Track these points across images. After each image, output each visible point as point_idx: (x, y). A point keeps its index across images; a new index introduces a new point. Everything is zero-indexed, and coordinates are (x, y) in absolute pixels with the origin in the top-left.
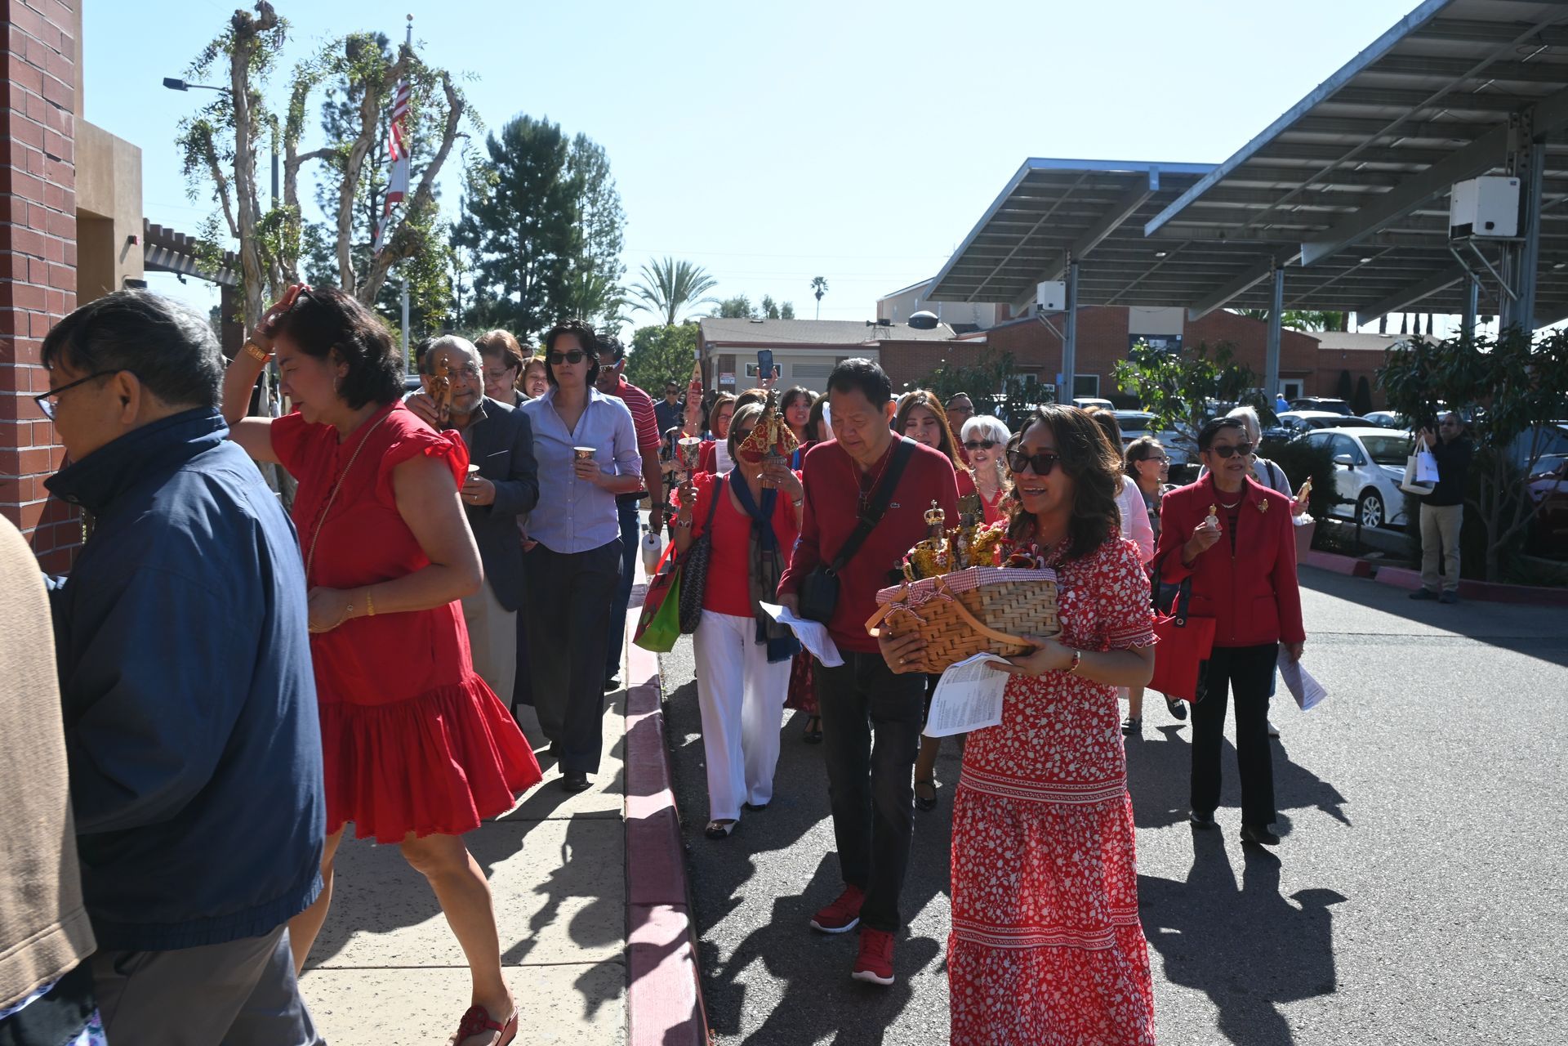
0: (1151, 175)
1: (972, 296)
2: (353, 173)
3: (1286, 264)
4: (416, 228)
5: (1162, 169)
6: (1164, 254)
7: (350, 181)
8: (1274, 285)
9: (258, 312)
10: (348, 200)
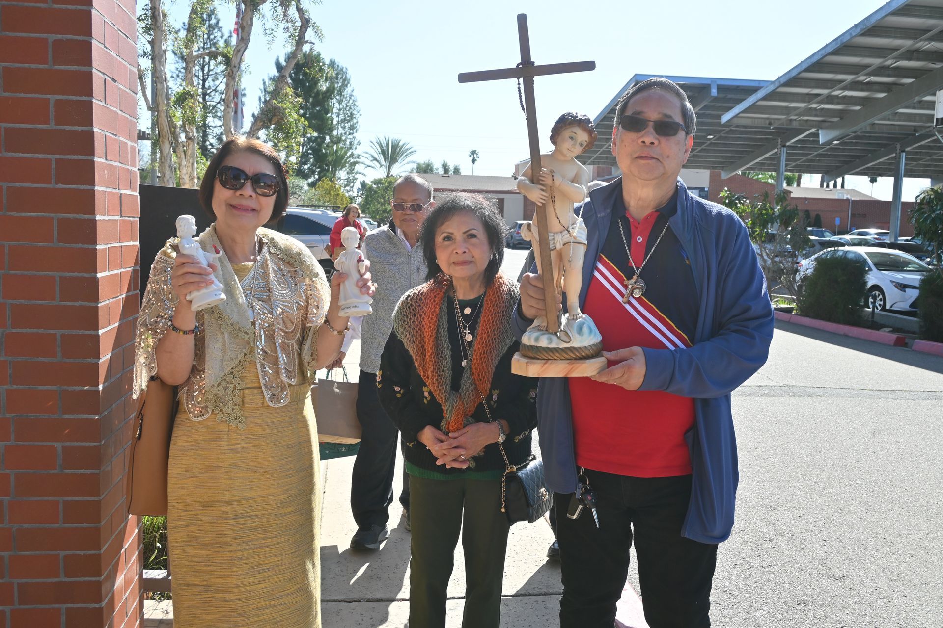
0: (712, 86)
1: (590, 161)
2: (235, 67)
3: (788, 144)
4: (280, 105)
5: (719, 83)
6: (712, 137)
7: (233, 72)
8: (780, 157)
9: (169, 161)
10: (231, 85)
